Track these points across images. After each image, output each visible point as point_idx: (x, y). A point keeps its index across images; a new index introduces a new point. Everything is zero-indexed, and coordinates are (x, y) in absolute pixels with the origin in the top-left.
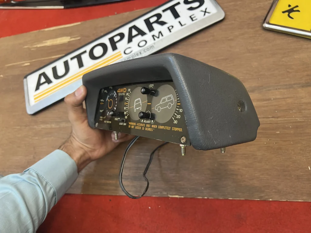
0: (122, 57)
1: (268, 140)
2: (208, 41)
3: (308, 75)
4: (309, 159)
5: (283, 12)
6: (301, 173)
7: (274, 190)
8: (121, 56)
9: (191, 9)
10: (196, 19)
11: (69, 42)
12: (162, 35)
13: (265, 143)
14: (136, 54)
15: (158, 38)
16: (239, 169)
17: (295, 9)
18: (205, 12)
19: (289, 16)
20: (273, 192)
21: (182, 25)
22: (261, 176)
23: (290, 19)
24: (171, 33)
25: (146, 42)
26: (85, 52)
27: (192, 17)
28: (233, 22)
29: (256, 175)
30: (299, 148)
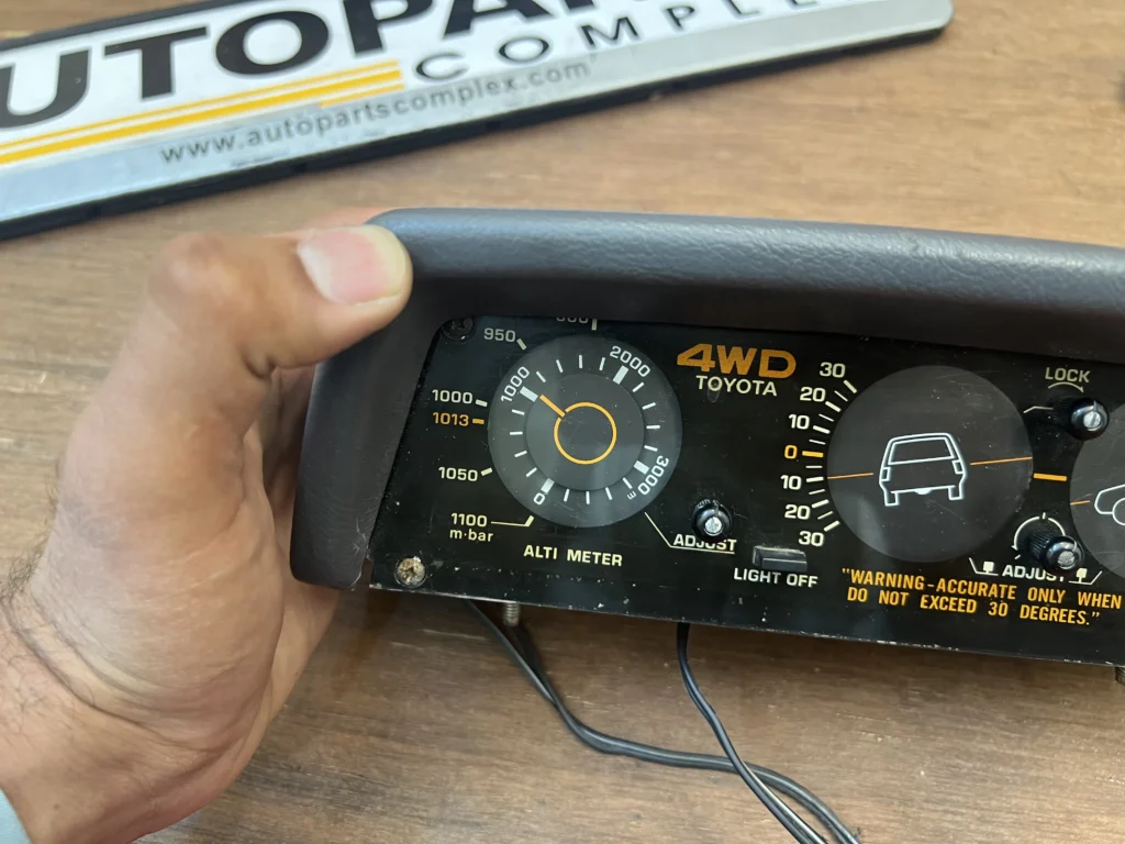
0: (401, 86)
2: (862, 109)
8: (393, 83)
12: (634, 33)
14: (483, 84)
15: (614, 39)
21: (738, 12)
24: (683, 32)
25: (545, 46)
26: (200, 32)
28: (988, 55)
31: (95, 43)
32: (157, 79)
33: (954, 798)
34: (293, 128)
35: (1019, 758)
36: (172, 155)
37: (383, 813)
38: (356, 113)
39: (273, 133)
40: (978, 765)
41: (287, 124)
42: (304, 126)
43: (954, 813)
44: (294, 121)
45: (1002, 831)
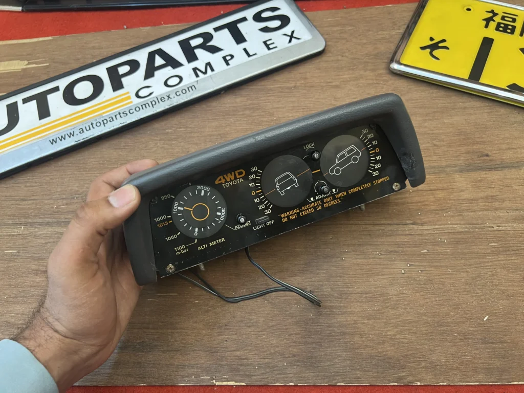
0: (131, 103)
1: (408, 265)
2: (295, 87)
3: (468, 152)
4: (482, 300)
5: (423, 48)
6: (472, 329)
7: (423, 364)
8: (128, 101)
9: (265, 30)
10: (276, 47)
11: (24, 70)
12: (212, 70)
13: (403, 272)
14: (159, 98)
15: (205, 73)
16: (356, 322)
17: (440, 45)
18: (291, 37)
19: (431, 54)
20: (423, 368)
21: (249, 55)
22: (398, 336)
23: (434, 59)
24: (229, 67)
25: (181, 78)
26: (56, 89)
27: (268, 43)
28: (340, 58)
29: (389, 333)
30: (463, 280)
31: (19, 98)
32: (44, 112)
33: (321, 321)
34: (94, 125)
35: (340, 307)
36: (53, 142)
37: (150, 351)
38: (115, 116)
39: (88, 129)
40: (328, 310)
41: (92, 124)
42: (99, 124)
43: (320, 326)
44: (94, 123)
45: (335, 329)
